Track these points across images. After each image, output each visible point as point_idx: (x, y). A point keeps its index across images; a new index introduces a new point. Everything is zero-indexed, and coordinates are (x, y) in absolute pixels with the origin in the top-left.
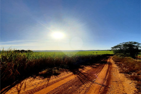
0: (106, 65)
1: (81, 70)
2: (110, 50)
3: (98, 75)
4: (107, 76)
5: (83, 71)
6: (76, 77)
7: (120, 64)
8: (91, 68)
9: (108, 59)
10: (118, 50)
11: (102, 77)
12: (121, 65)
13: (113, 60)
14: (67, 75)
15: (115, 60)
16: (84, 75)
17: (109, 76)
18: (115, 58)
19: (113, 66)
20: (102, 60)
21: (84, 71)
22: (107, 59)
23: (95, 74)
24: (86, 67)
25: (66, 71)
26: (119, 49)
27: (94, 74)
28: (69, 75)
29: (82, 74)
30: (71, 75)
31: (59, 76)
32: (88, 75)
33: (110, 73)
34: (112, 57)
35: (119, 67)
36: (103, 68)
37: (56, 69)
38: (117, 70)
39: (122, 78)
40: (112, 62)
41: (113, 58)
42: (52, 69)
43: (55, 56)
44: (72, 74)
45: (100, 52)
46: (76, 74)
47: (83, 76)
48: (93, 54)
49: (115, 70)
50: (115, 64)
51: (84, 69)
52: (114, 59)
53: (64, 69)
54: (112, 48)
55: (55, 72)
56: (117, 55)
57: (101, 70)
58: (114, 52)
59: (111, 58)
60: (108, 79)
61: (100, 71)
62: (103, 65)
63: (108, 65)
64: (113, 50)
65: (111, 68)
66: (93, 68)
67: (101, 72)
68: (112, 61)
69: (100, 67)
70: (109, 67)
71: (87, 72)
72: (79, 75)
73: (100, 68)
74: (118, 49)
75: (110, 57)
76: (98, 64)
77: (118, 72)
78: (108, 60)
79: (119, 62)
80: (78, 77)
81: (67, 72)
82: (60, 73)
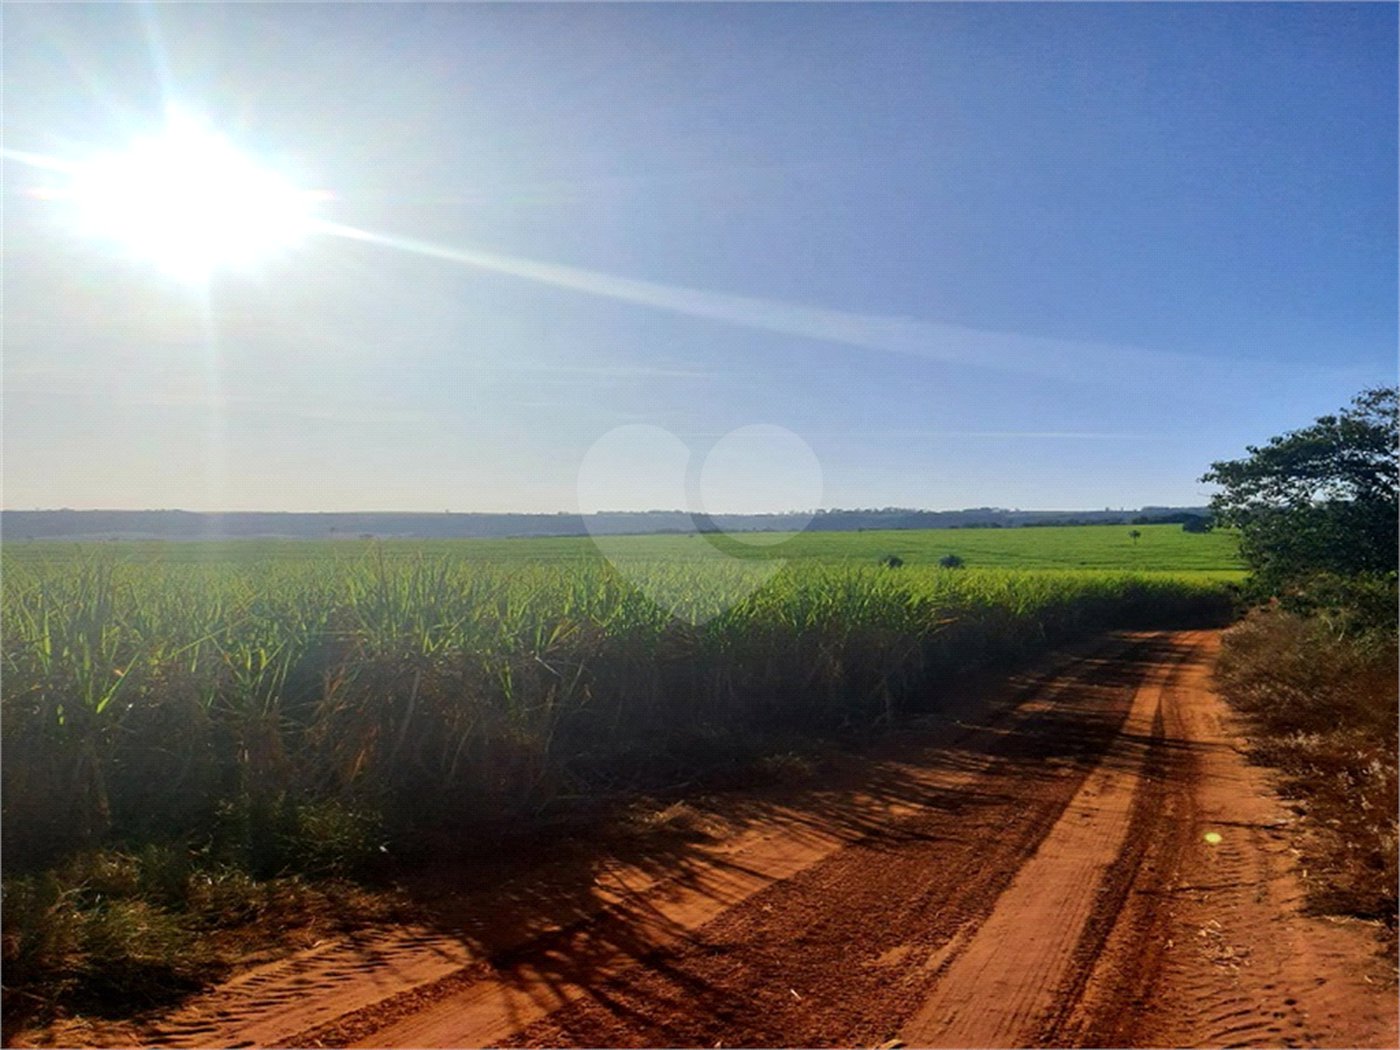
0: (1105, 789)
1: (640, 882)
2: (1193, 521)
3: (935, 960)
4: (1103, 967)
5: (672, 912)
6: (532, 1014)
7: (1331, 765)
8: (835, 846)
9: (1137, 681)
10: (1319, 513)
11: (1011, 1003)
12: (1356, 770)
13: (1226, 691)
14: (366, 993)
15: (1258, 692)
16: (678, 978)
17: (1131, 970)
18: (1262, 658)
19: (1212, 796)
20: (1032, 694)
21: (693, 913)
22: (1130, 669)
23: (893, 956)
24: (741, 825)
25: (348, 925)
26: (1343, 490)
27: (881, 945)
28: (395, 987)
29: (657, 959)
30: (438, 991)
31: (194, 1012)
32: (766, 972)
33: (1146, 921)
34: (1212, 641)
35: (1319, 820)
36: (1047, 847)
37: (119, 891)
38: (1282, 864)
39: (1329, 994)
40: (1202, 734)
41: (1223, 667)
42: (47, 896)
43: (111, 634)
44: (467, 977)
45: (1008, 557)
46: (543, 965)
47: (674, 992)
48: (880, 581)
49: (1249, 873)
50: (1258, 759)
51: (691, 879)
52: (1243, 667)
53: (295, 888)
54: (1229, 472)
55: (96, 941)
56: (1303, 608)
57: (1003, 881)
58: (1252, 557)
59: (1190, 656)
60: (1107, 1018)
61: (982, 904)
62: (1053, 792)
63: (1130, 781)
64: (1243, 518)
65: (1184, 833)
66: (872, 838)
67: (1006, 906)
68: (1217, 707)
69: (993, 815)
70: (1142, 819)
71: (739, 923)
72: (582, 981)
73: (985, 846)
74: (1319, 496)
75: (1188, 638)
76: (964, 779)
77: (1289, 891)
78: (1147, 703)
79: (1320, 719)
80: (564, 1016)
81: (358, 944)
82: (220, 970)
